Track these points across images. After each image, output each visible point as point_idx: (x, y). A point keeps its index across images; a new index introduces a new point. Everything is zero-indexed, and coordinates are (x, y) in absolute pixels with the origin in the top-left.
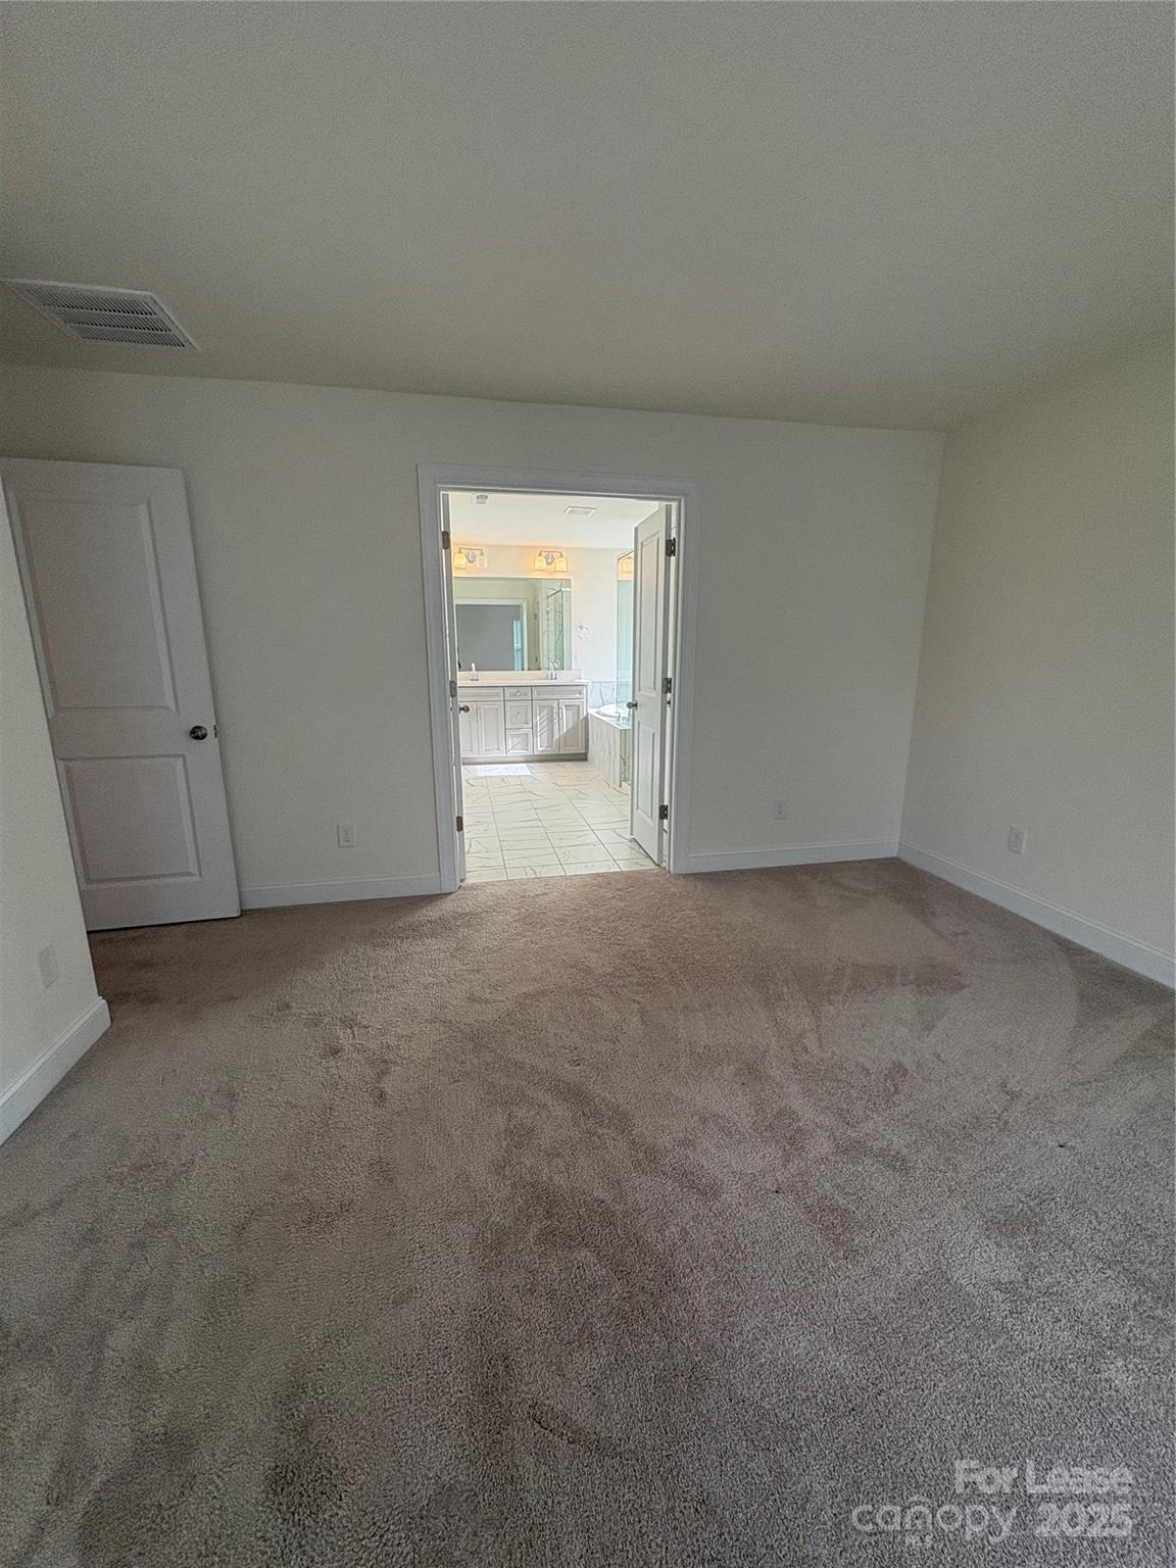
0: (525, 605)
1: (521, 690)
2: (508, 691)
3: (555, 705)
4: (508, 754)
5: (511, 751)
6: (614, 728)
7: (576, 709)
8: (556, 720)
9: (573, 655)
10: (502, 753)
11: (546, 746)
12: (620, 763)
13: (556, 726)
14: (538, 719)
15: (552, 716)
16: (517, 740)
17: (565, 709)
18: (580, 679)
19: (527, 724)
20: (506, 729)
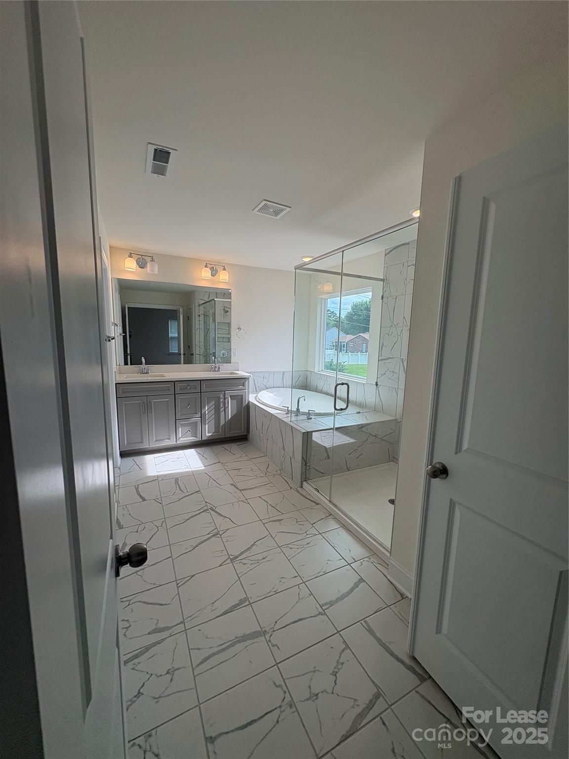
0: (181, 310)
1: (191, 384)
2: (178, 385)
3: (222, 396)
4: (178, 442)
5: (181, 439)
6: (293, 428)
7: (239, 399)
8: (223, 409)
9: (232, 350)
10: (172, 442)
11: (214, 431)
12: (302, 464)
13: (222, 414)
14: (207, 409)
15: (219, 405)
16: (187, 429)
17: (231, 399)
18: (238, 370)
19: (196, 414)
20: (176, 420)
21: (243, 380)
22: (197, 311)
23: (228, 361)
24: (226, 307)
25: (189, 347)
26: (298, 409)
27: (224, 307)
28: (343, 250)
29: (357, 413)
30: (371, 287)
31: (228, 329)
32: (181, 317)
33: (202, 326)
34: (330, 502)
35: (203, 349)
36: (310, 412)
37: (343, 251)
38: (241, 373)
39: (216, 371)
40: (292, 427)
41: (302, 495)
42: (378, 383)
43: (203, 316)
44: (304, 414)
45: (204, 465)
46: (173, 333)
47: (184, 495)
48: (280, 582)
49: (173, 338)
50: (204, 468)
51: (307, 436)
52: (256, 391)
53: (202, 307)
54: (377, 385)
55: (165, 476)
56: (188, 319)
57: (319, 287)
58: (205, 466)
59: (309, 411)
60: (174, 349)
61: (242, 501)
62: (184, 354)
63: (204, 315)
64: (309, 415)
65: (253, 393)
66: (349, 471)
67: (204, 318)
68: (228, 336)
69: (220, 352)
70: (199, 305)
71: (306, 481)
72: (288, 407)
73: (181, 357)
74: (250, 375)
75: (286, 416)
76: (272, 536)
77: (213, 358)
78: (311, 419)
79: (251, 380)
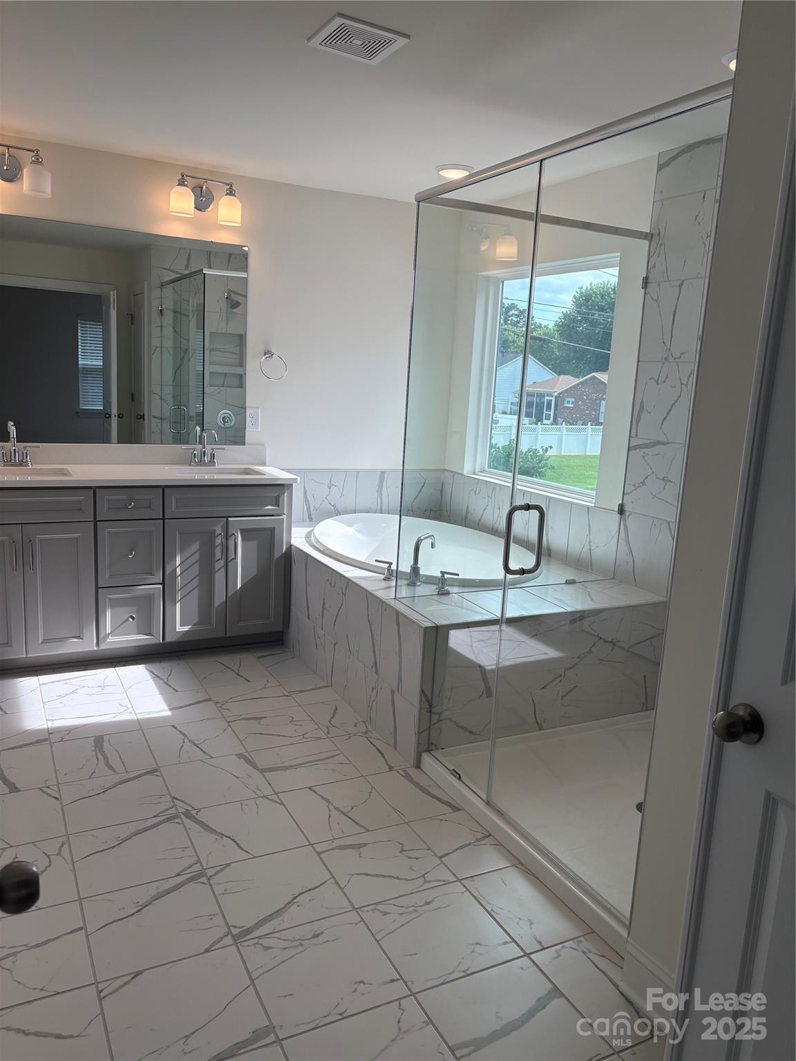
1: (137, 496)
2: (104, 500)
3: (219, 530)
4: (103, 647)
5: (110, 639)
6: (400, 616)
7: (267, 539)
8: (222, 563)
9: (248, 412)
10: (86, 645)
11: (195, 622)
12: (420, 708)
13: (220, 577)
14: (178, 562)
15: (212, 554)
16: (125, 612)
17: (243, 540)
18: (264, 464)
19: (151, 574)
20: (97, 588)
21: (276, 491)
22: (157, 299)
23: (237, 437)
24: (234, 292)
25: (132, 396)
26: (415, 569)
27: (229, 291)
28: (540, 158)
29: (568, 582)
30: (619, 254)
31: (237, 350)
32: (113, 314)
33: (168, 342)
34: (488, 803)
35: (170, 401)
36: (446, 576)
37: (541, 161)
38: (273, 472)
39: (205, 464)
40: (397, 613)
41: (417, 785)
42: (626, 508)
43: (171, 314)
44: (430, 580)
45: (169, 706)
46: (89, 357)
47: (117, 779)
48: (355, 991)
49: (89, 371)
50: (168, 713)
51: (436, 636)
52: (311, 519)
53: (168, 291)
54: (621, 511)
55: (69, 730)
56: (131, 321)
57: (483, 248)
58: (171, 709)
59: (443, 573)
60: (91, 401)
61: (264, 797)
62: (120, 416)
63: (175, 312)
64: (443, 585)
65: (302, 523)
66: (541, 728)
67: (175, 319)
68: (239, 371)
69: (218, 414)
70: (162, 285)
71: (429, 751)
72: (390, 564)
73: (110, 424)
74: (295, 477)
75: (384, 584)
76: (337, 883)
77: (198, 429)
78: (448, 593)
79: (297, 492)
